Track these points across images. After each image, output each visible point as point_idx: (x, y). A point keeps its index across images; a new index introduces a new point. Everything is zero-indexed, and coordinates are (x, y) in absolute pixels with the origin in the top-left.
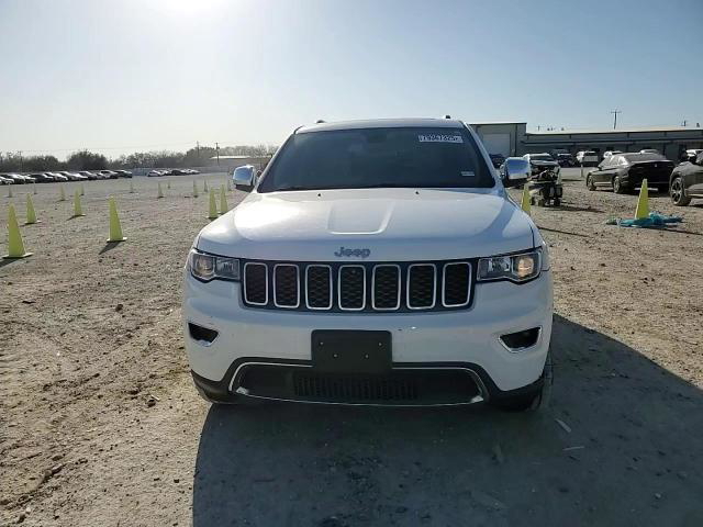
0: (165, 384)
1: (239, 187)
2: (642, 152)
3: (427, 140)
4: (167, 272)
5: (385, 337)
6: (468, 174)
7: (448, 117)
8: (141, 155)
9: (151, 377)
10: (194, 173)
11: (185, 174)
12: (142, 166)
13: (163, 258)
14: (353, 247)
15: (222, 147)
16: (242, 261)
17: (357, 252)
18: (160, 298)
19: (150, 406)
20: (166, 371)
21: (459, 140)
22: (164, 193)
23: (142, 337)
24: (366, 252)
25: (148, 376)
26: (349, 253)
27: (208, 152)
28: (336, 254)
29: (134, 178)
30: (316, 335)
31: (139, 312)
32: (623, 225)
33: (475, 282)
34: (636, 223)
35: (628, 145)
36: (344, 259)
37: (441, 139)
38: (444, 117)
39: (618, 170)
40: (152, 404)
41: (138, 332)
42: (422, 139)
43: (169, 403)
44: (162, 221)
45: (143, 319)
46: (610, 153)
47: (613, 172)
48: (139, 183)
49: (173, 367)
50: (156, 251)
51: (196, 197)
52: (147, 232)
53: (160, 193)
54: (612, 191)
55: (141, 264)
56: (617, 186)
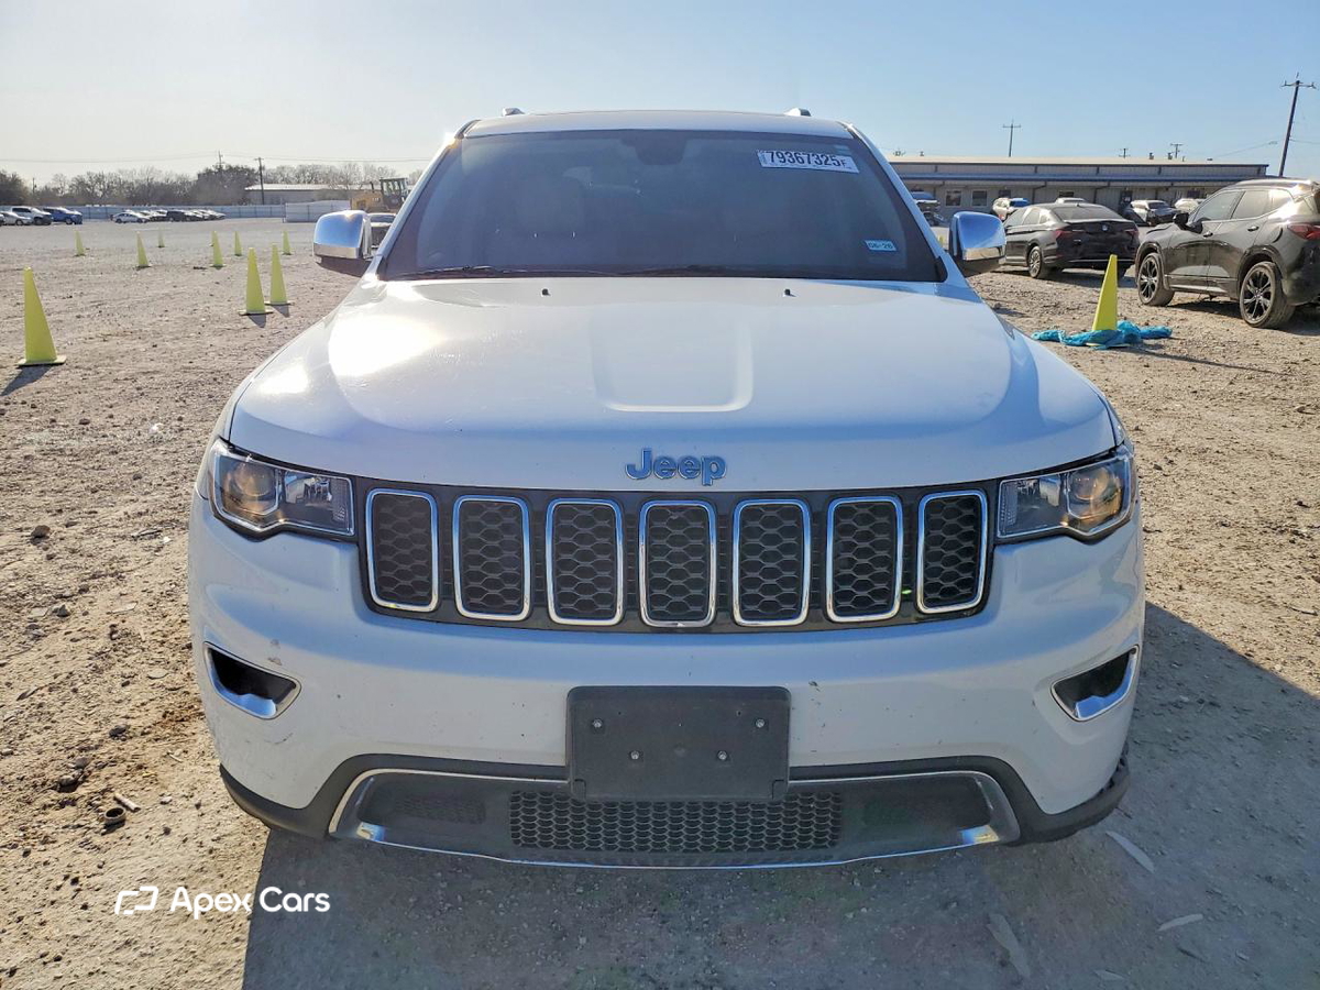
0: (152, 753)
1: (330, 262)
2: (1061, 201)
3: (778, 163)
4: (156, 441)
5: (773, 703)
6: (881, 246)
7: (805, 113)
8: (100, 179)
9: (117, 733)
10: (212, 218)
11: (194, 219)
12: (101, 201)
13: (146, 407)
14: (677, 452)
15: (271, 166)
16: (360, 485)
17: (689, 467)
18: (141, 508)
19: (110, 827)
20: (155, 715)
21: (849, 165)
22: (150, 257)
23: (94, 612)
24: (715, 466)
25: (106, 730)
26: (666, 467)
27: (241, 176)
28: (631, 469)
29: (86, 224)
30: (582, 701)
31: (88, 544)
32: (1070, 343)
33: (995, 544)
34: (1094, 339)
35: (1035, 189)
36: (654, 484)
37: (811, 163)
38: (795, 113)
39: (1038, 235)
40: (115, 820)
41: (83, 601)
42: (767, 160)
43: (161, 815)
44: (144, 319)
45: (96, 565)
46: (1006, 201)
47: (1028, 237)
48: (97, 235)
49: (171, 701)
50: (130, 388)
51: (218, 267)
52: (111, 345)
53: (142, 255)
54: (1026, 273)
55: (97, 421)
56: (1036, 265)
